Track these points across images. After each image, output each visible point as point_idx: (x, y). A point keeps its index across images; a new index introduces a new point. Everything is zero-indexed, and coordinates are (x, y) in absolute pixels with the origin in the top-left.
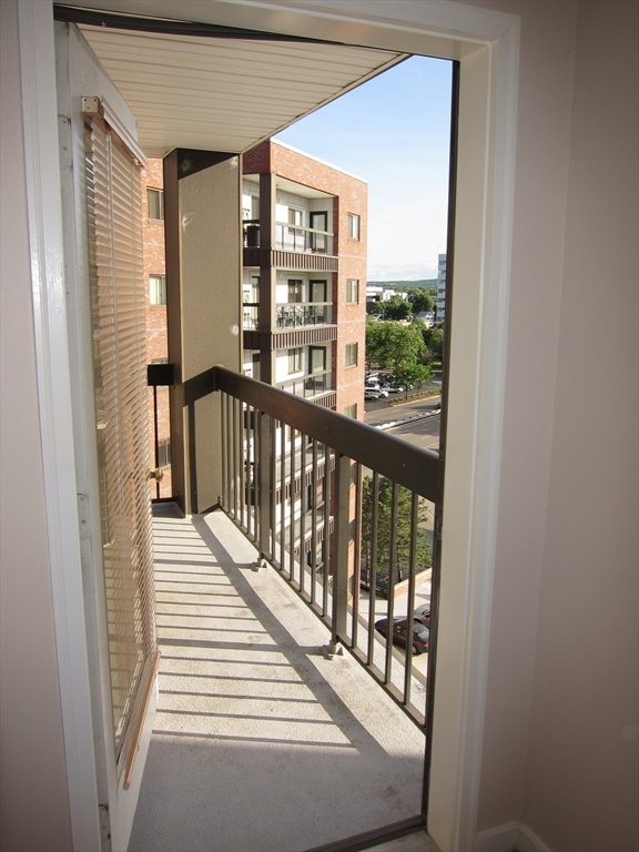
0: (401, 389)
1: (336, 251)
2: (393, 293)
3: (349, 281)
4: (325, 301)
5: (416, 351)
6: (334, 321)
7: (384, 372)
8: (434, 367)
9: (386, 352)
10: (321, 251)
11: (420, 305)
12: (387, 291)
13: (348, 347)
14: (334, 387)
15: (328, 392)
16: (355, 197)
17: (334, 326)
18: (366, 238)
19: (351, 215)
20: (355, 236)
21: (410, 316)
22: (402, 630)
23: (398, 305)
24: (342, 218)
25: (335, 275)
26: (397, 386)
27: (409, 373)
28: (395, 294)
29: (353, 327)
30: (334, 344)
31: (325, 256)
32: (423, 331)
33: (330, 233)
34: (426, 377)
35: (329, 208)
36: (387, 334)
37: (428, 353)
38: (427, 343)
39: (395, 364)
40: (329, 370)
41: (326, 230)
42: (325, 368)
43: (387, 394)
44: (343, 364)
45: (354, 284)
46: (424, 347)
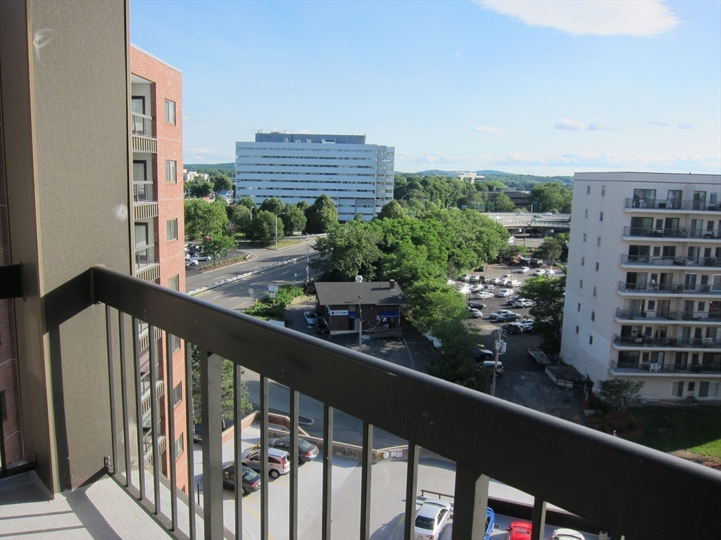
0: (209, 258)
1: (154, 134)
2: (196, 174)
3: (168, 162)
4: (146, 179)
5: (221, 224)
6: (155, 198)
7: (193, 243)
8: (237, 238)
9: (194, 225)
10: (140, 132)
11: (221, 185)
12: (191, 173)
13: (169, 223)
14: (157, 259)
15: (152, 265)
16: (171, 85)
17: (155, 203)
18: (181, 123)
19: (167, 101)
20: (172, 121)
21: (212, 193)
22: (230, 474)
23: (202, 184)
24: (160, 103)
25: (154, 156)
26: (205, 255)
27: (215, 243)
28: (197, 175)
29: (172, 204)
30: (156, 220)
31: (144, 137)
32: (226, 207)
33: (148, 117)
34: (230, 246)
35: (146, 93)
36: (195, 210)
37: (231, 226)
38: (229, 217)
39: (203, 236)
40: (152, 245)
41: (144, 113)
42: (147, 243)
43: (197, 263)
44: (165, 238)
45: (172, 165)
46: (227, 220)
